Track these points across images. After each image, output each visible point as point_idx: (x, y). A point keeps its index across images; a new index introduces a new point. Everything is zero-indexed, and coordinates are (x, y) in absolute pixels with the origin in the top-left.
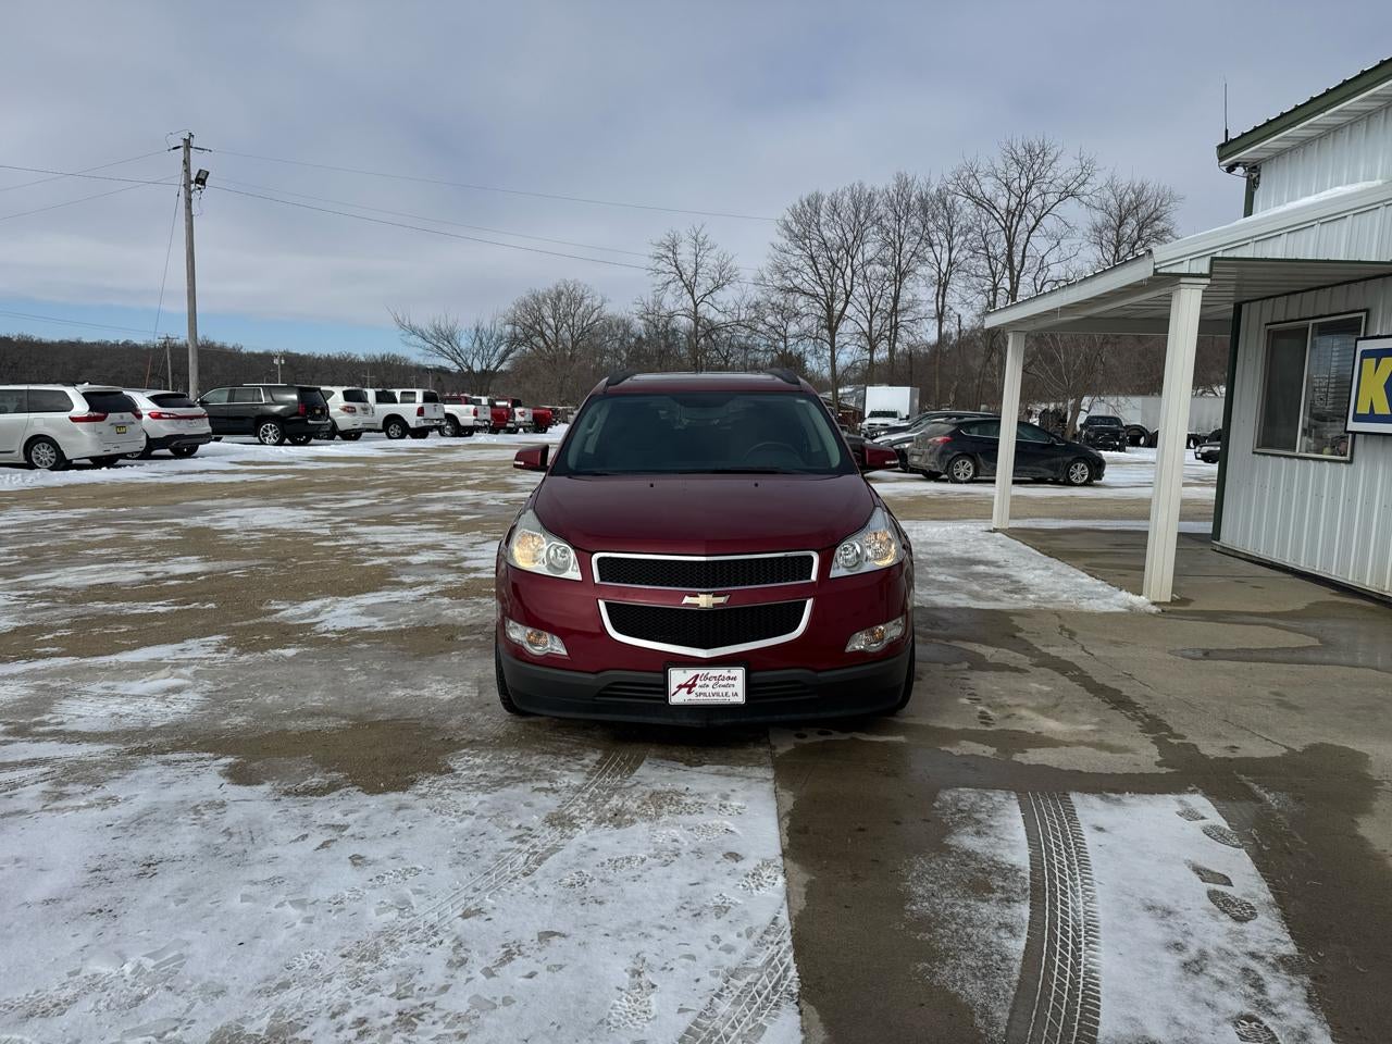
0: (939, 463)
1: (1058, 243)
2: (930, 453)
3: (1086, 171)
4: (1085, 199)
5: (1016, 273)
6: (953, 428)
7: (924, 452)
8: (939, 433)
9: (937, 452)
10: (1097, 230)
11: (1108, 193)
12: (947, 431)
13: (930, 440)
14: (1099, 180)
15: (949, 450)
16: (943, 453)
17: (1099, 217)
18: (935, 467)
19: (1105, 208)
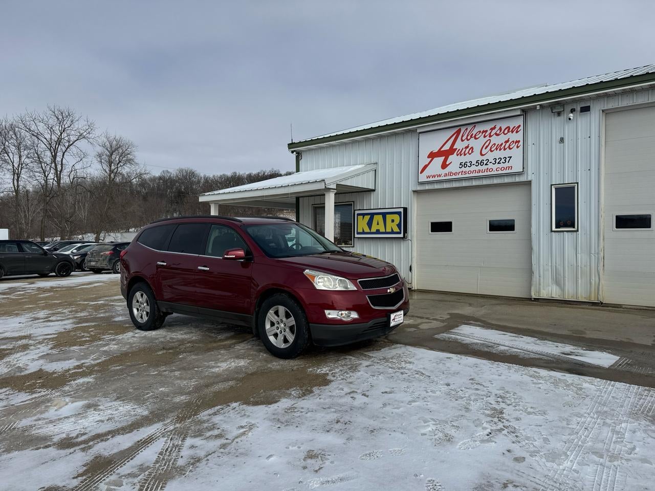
0: (109, 264)
1: (81, 160)
2: (103, 260)
3: (91, 127)
4: (91, 140)
5: (59, 173)
6: (113, 247)
7: (99, 260)
8: (106, 250)
9: (108, 259)
10: (100, 156)
11: (105, 140)
12: (110, 249)
13: (102, 253)
14: (97, 133)
15: (113, 258)
16: (110, 260)
17: (99, 149)
18: (107, 266)
19: (104, 146)
